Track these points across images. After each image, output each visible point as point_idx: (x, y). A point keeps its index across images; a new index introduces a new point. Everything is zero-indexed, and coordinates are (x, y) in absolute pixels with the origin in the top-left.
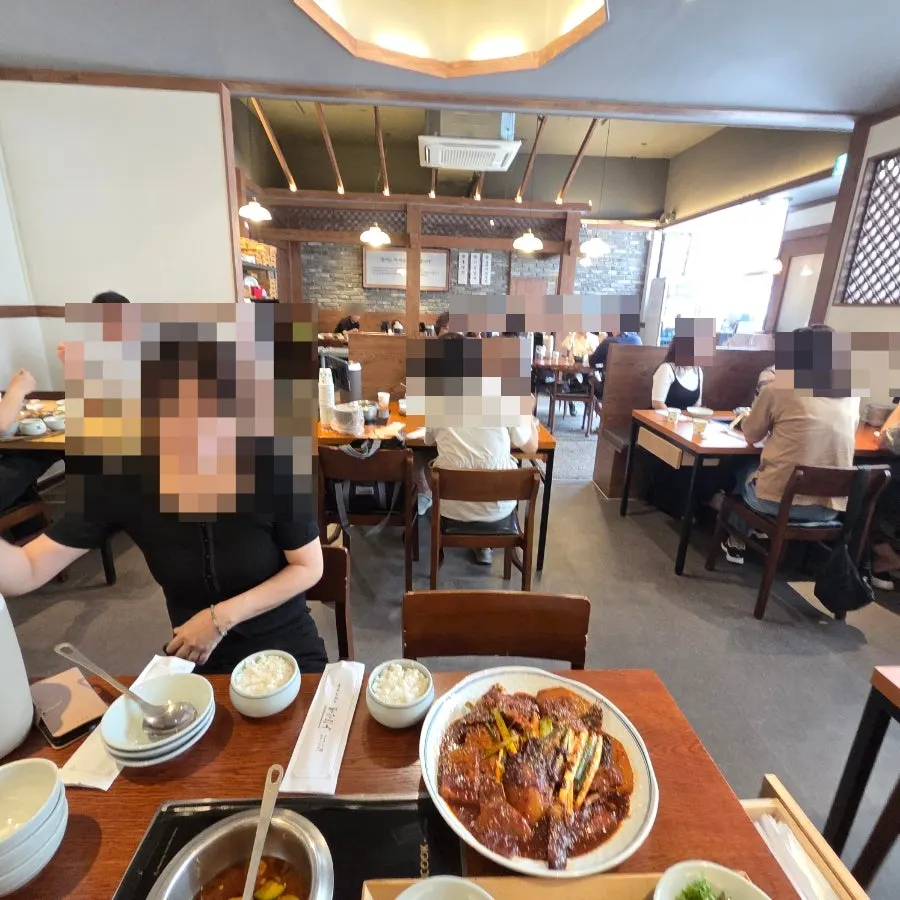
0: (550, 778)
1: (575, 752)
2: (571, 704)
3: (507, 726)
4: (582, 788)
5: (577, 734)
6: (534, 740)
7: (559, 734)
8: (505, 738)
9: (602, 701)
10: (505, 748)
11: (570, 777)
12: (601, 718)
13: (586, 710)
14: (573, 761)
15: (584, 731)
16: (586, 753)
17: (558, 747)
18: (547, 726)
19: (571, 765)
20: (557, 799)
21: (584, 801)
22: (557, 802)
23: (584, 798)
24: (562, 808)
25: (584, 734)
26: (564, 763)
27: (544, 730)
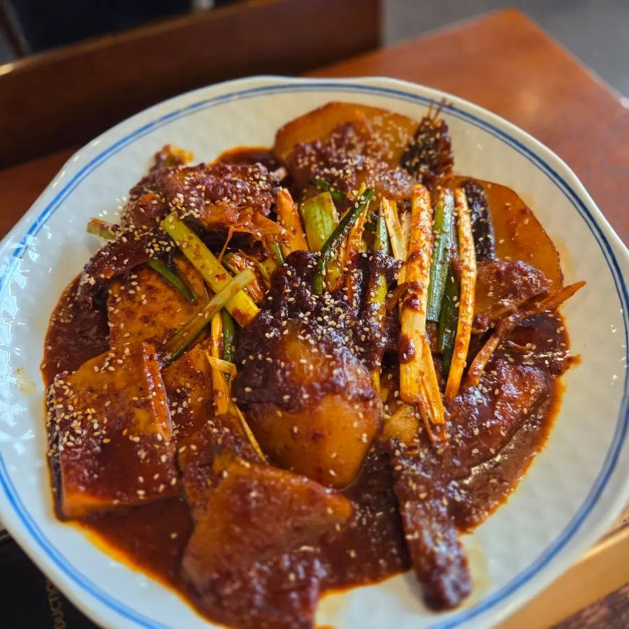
0: (366, 348)
1: (413, 256)
2: (365, 137)
3: (215, 248)
4: (453, 343)
5: (405, 206)
6: (297, 259)
7: (358, 222)
8: (217, 285)
9: (443, 105)
10: (223, 311)
11: (416, 326)
12: (447, 146)
13: (405, 138)
14: (412, 281)
15: (416, 192)
16: (439, 247)
17: (364, 258)
18: (321, 213)
19: (411, 292)
20: (396, 394)
21: (466, 370)
22: (399, 402)
23: (466, 363)
24: (415, 412)
25: (420, 200)
26: (391, 296)
27: (317, 224)
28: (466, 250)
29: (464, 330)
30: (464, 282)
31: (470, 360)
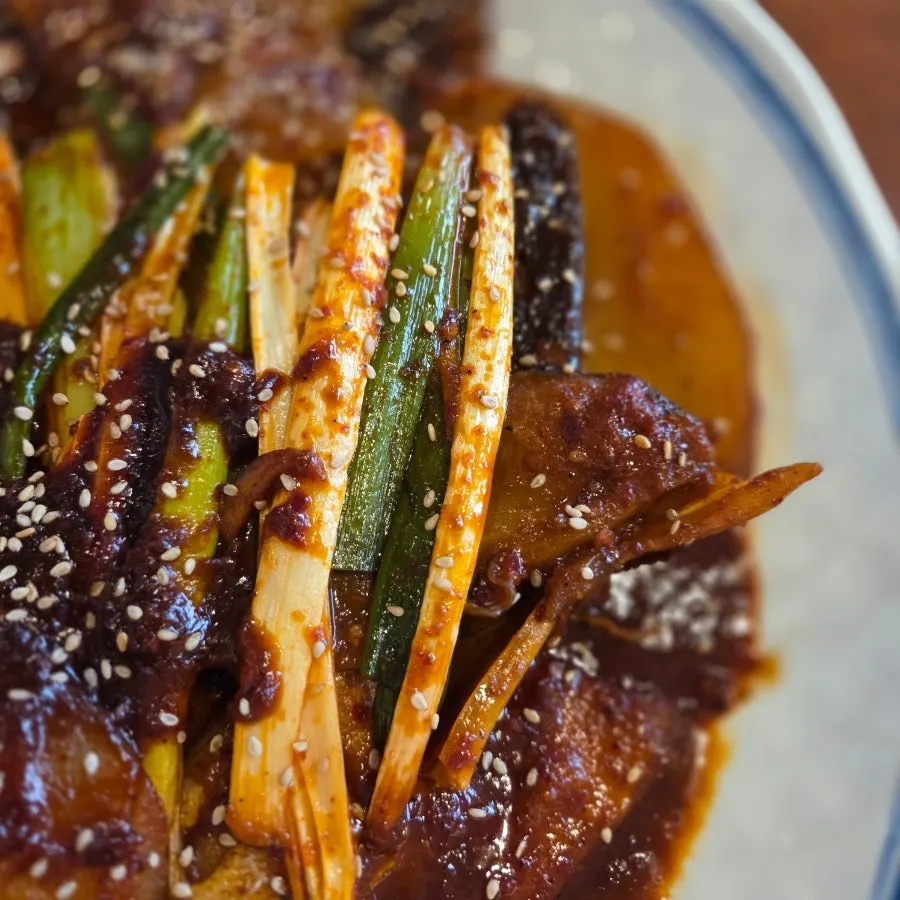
1: (312, 363)
7: (169, 234)
11: (294, 596)
14: (299, 445)
15: (355, 136)
16: (401, 326)
17: (158, 361)
18: (63, 198)
19: (289, 483)
20: (218, 815)
21: (437, 739)
22: (227, 841)
23: (436, 719)
24: (271, 875)
25: (362, 164)
26: (231, 490)
27: (45, 236)
28: (485, 333)
29: (438, 612)
30: (460, 446)
31: (450, 707)
